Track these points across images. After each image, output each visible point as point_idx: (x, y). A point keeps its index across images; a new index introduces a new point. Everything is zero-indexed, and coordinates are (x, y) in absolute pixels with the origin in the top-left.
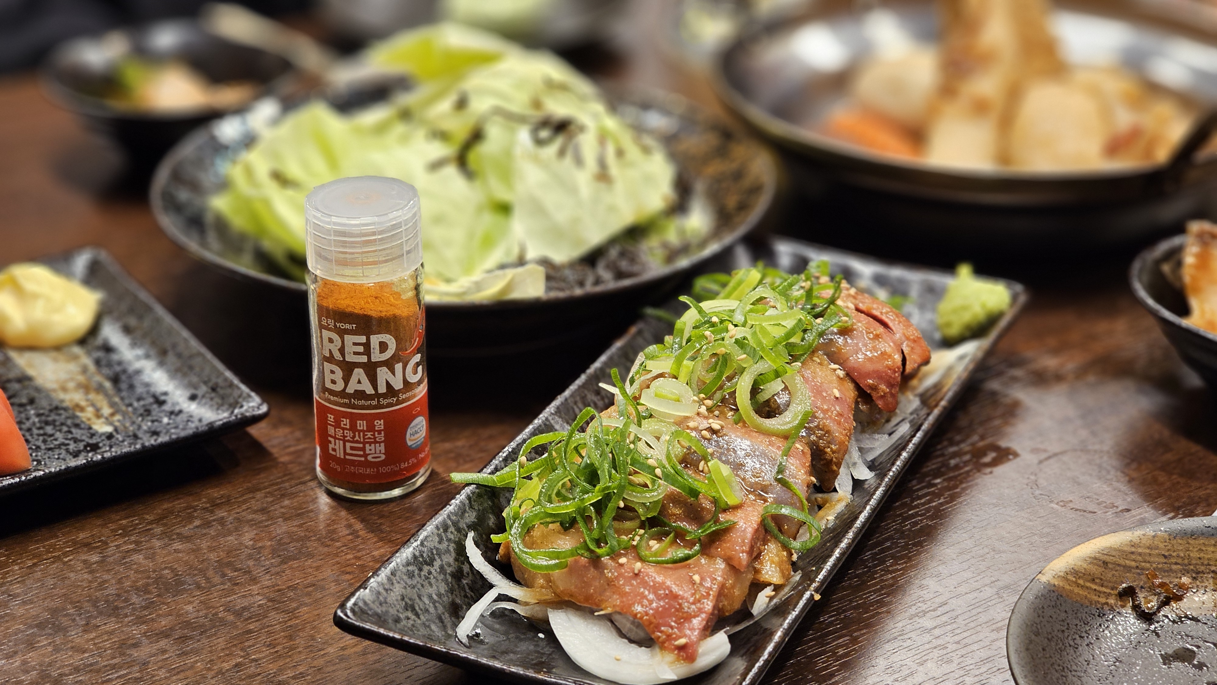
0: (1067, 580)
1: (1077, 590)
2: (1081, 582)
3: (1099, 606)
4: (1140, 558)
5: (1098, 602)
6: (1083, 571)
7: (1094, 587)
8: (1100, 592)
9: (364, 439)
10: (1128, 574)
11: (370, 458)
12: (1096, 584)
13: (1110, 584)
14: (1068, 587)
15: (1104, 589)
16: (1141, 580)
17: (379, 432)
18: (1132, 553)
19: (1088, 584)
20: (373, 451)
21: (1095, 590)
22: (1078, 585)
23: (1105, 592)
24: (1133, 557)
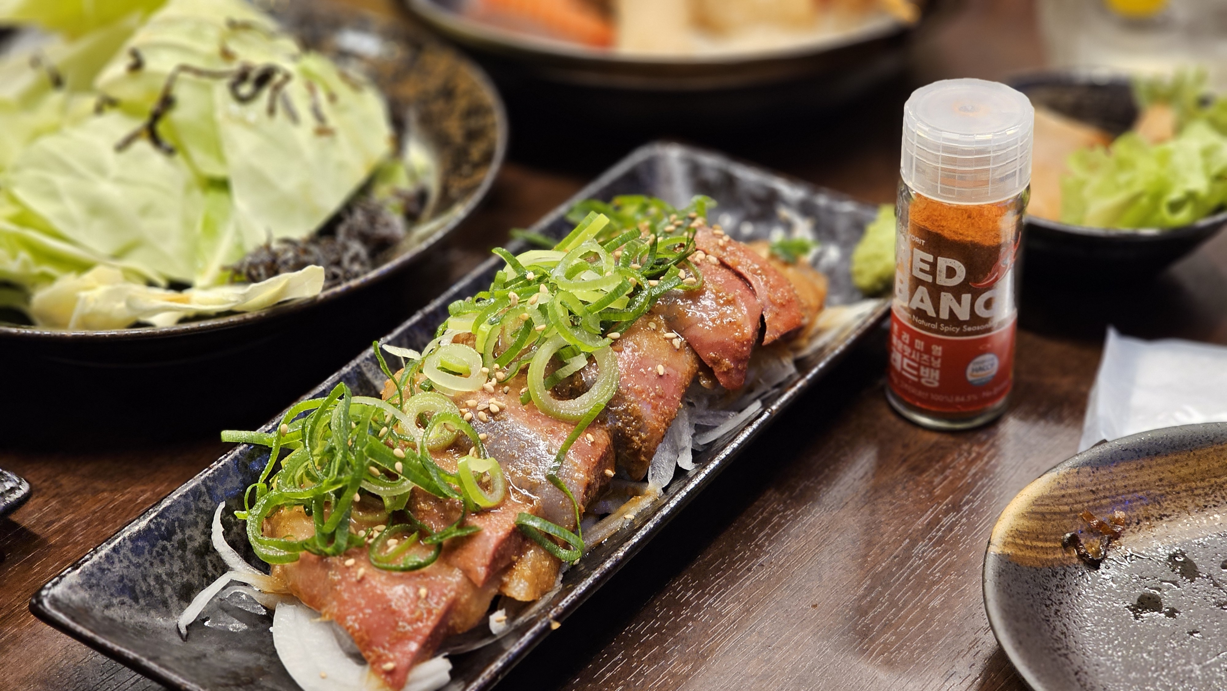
0: (1016, 544)
1: (1029, 553)
2: (1028, 543)
3: (1049, 564)
4: (1071, 500)
5: (1048, 560)
6: (1026, 530)
7: (1040, 544)
8: (1047, 548)
9: (920, 360)
10: (1065, 521)
11: (923, 381)
12: (1040, 540)
13: (1053, 537)
14: (1020, 553)
15: (1048, 544)
16: (1077, 524)
17: (936, 358)
18: (1063, 496)
19: (1035, 543)
20: (927, 375)
21: (1042, 547)
22: (1027, 547)
23: (1050, 547)
24: (1065, 500)
